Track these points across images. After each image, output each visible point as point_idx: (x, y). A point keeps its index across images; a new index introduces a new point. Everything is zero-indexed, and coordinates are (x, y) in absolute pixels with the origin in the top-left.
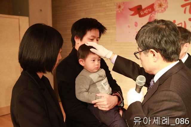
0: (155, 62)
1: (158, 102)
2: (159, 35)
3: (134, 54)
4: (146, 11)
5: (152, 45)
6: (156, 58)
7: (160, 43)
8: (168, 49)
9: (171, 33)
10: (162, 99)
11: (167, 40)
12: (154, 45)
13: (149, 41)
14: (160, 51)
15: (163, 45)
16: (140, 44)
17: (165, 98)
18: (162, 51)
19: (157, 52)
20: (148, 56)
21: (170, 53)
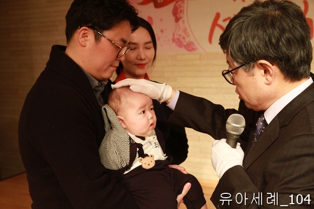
0: (269, 84)
1: (290, 159)
5: (261, 51)
7: (276, 46)
8: (294, 56)
10: (298, 152)
11: (291, 38)
13: (254, 43)
14: (278, 61)
15: (284, 49)
16: (235, 54)
17: (305, 151)
18: (281, 61)
19: (273, 65)
20: (253, 75)
21: (297, 63)
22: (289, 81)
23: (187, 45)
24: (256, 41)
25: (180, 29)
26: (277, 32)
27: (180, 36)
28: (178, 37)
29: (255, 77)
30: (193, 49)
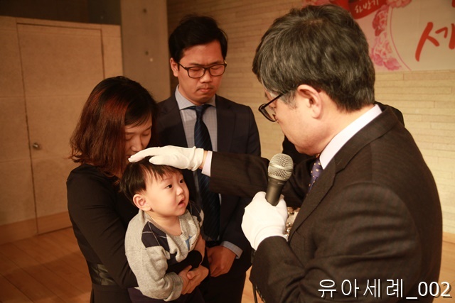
0: (318, 118)
2: (313, 42)
3: (259, 110)
4: (368, 6)
5: (299, 73)
6: (318, 105)
7: (319, 65)
8: (345, 77)
9: (340, 32)
11: (335, 52)
12: (305, 72)
13: (290, 65)
14: (324, 85)
15: (330, 68)
16: (268, 80)
18: (329, 86)
19: (319, 91)
20: (296, 107)
21: (350, 86)
22: (345, 111)
24: (292, 61)
26: (316, 46)
29: (298, 109)
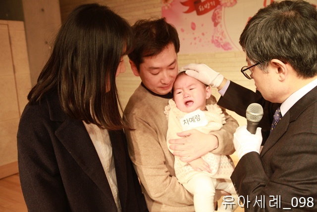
0: (281, 81)
2: (287, 31)
3: (242, 71)
4: (208, 6)
5: (274, 51)
6: (284, 73)
7: (288, 46)
8: (307, 55)
9: (307, 23)
11: (302, 38)
12: (278, 51)
13: (268, 45)
14: (290, 60)
15: (296, 49)
18: (294, 60)
19: (285, 63)
21: (309, 62)
22: (302, 78)
23: (224, 45)
24: (269, 42)
25: (218, 32)
26: (289, 33)
27: (218, 37)
28: (217, 39)
29: (269, 74)
30: (229, 49)
